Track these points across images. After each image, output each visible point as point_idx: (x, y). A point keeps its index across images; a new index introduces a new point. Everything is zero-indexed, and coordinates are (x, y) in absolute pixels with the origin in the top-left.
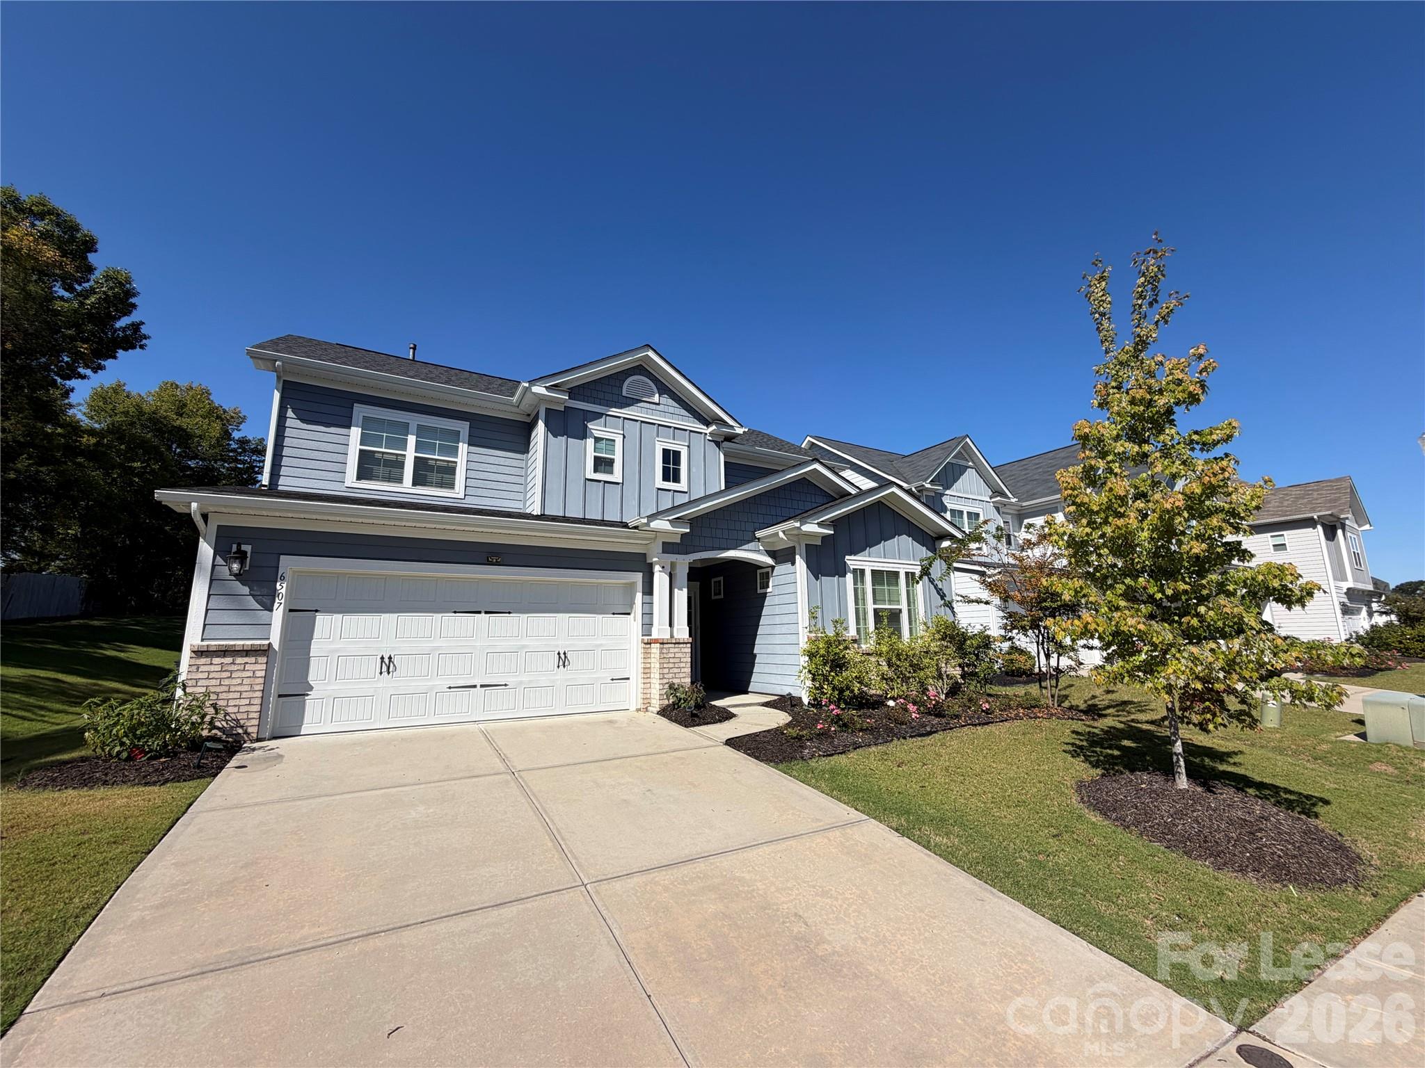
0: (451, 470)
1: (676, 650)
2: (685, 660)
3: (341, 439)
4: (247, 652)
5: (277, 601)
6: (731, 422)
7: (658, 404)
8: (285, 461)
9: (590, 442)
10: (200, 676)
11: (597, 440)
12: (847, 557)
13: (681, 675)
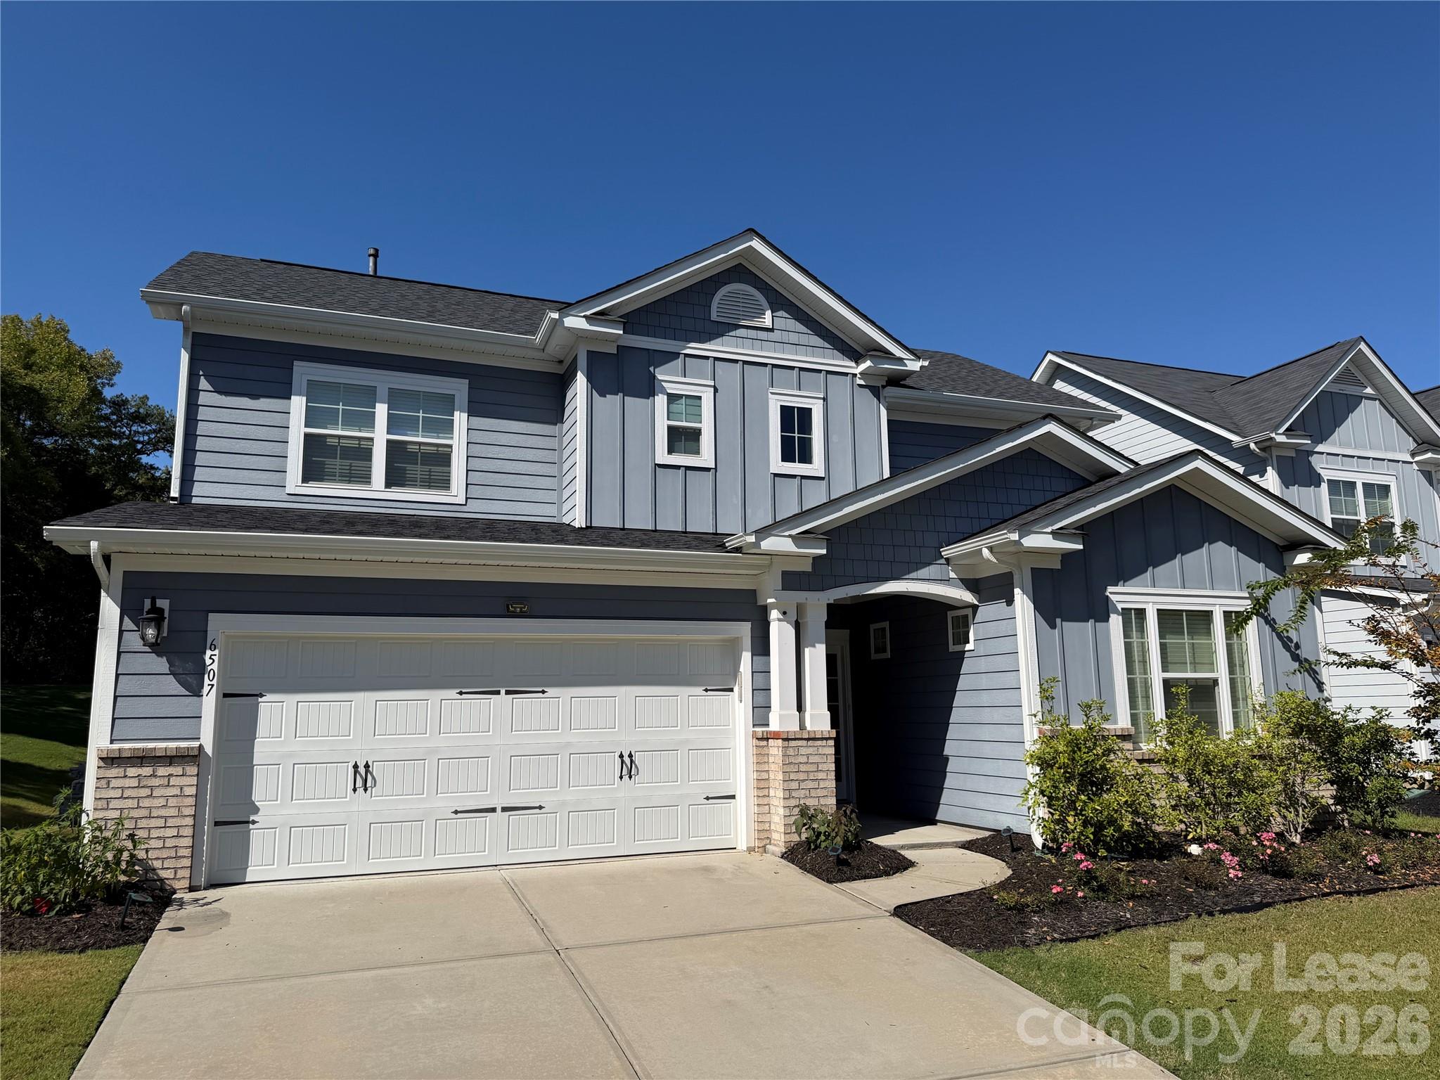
0: (442, 458)
1: (810, 751)
2: (825, 767)
3: (277, 419)
4: (171, 759)
5: (207, 681)
6: (898, 352)
7: (772, 330)
8: (200, 459)
9: (661, 400)
10: (112, 794)
11: (672, 398)
12: (1110, 589)
13: (820, 793)
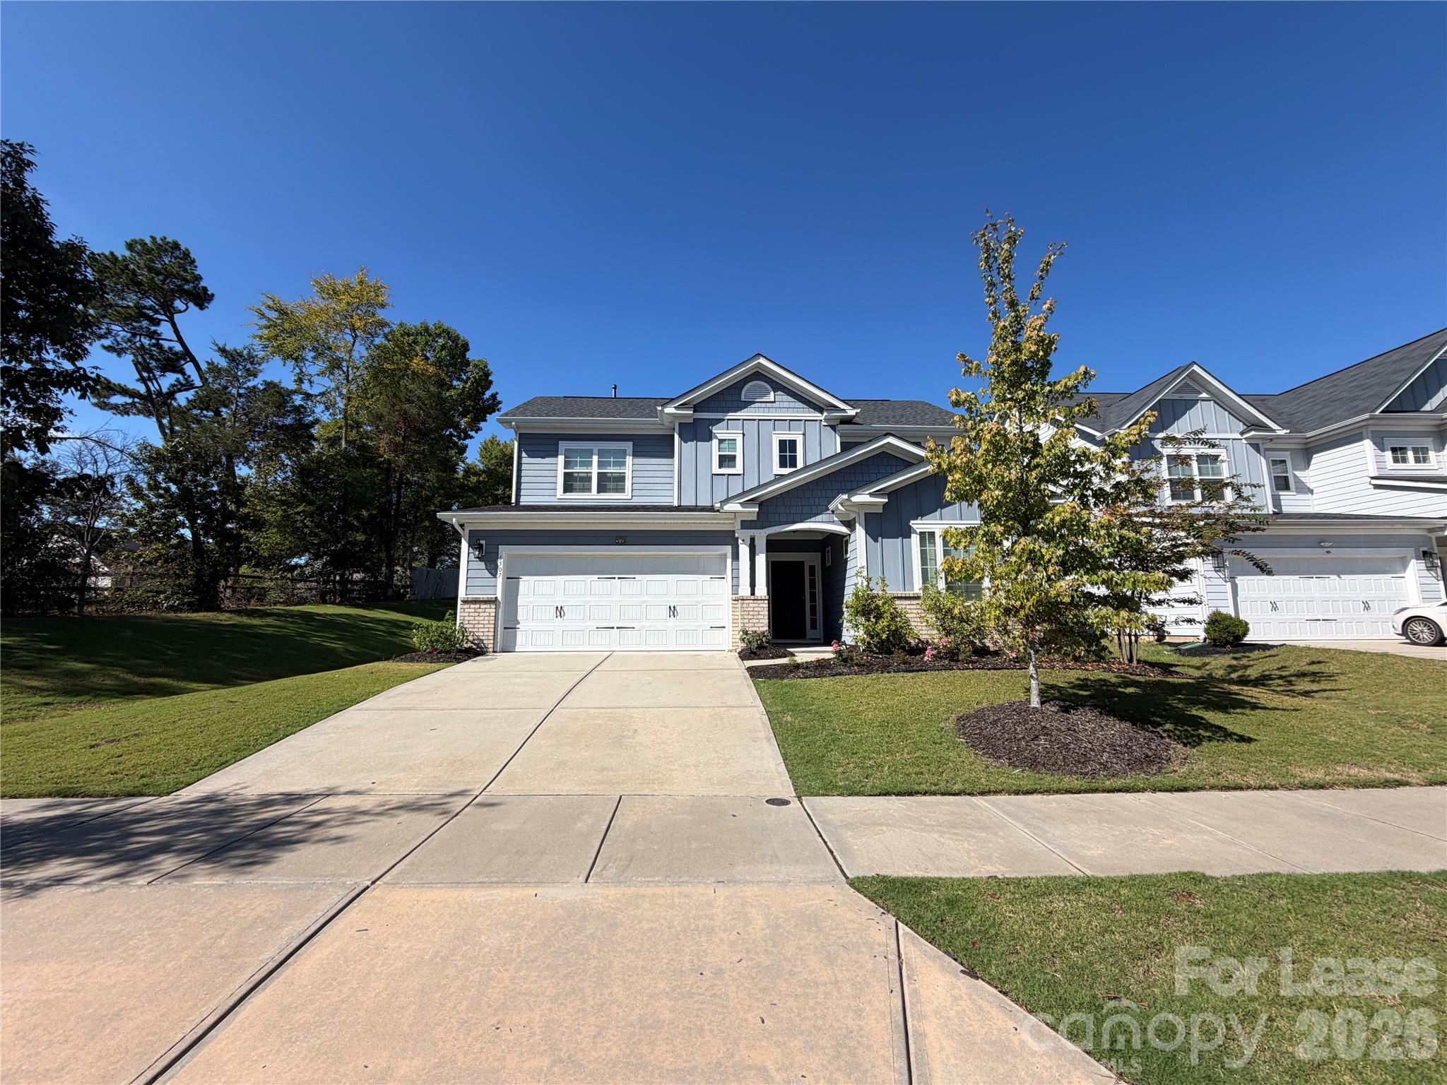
0: (622, 478)
1: (755, 605)
2: (763, 613)
3: (553, 467)
4: (486, 602)
5: (499, 572)
6: (842, 406)
7: (774, 402)
8: (523, 486)
9: (715, 442)
10: (465, 614)
11: (721, 441)
12: (912, 522)
13: (760, 625)
